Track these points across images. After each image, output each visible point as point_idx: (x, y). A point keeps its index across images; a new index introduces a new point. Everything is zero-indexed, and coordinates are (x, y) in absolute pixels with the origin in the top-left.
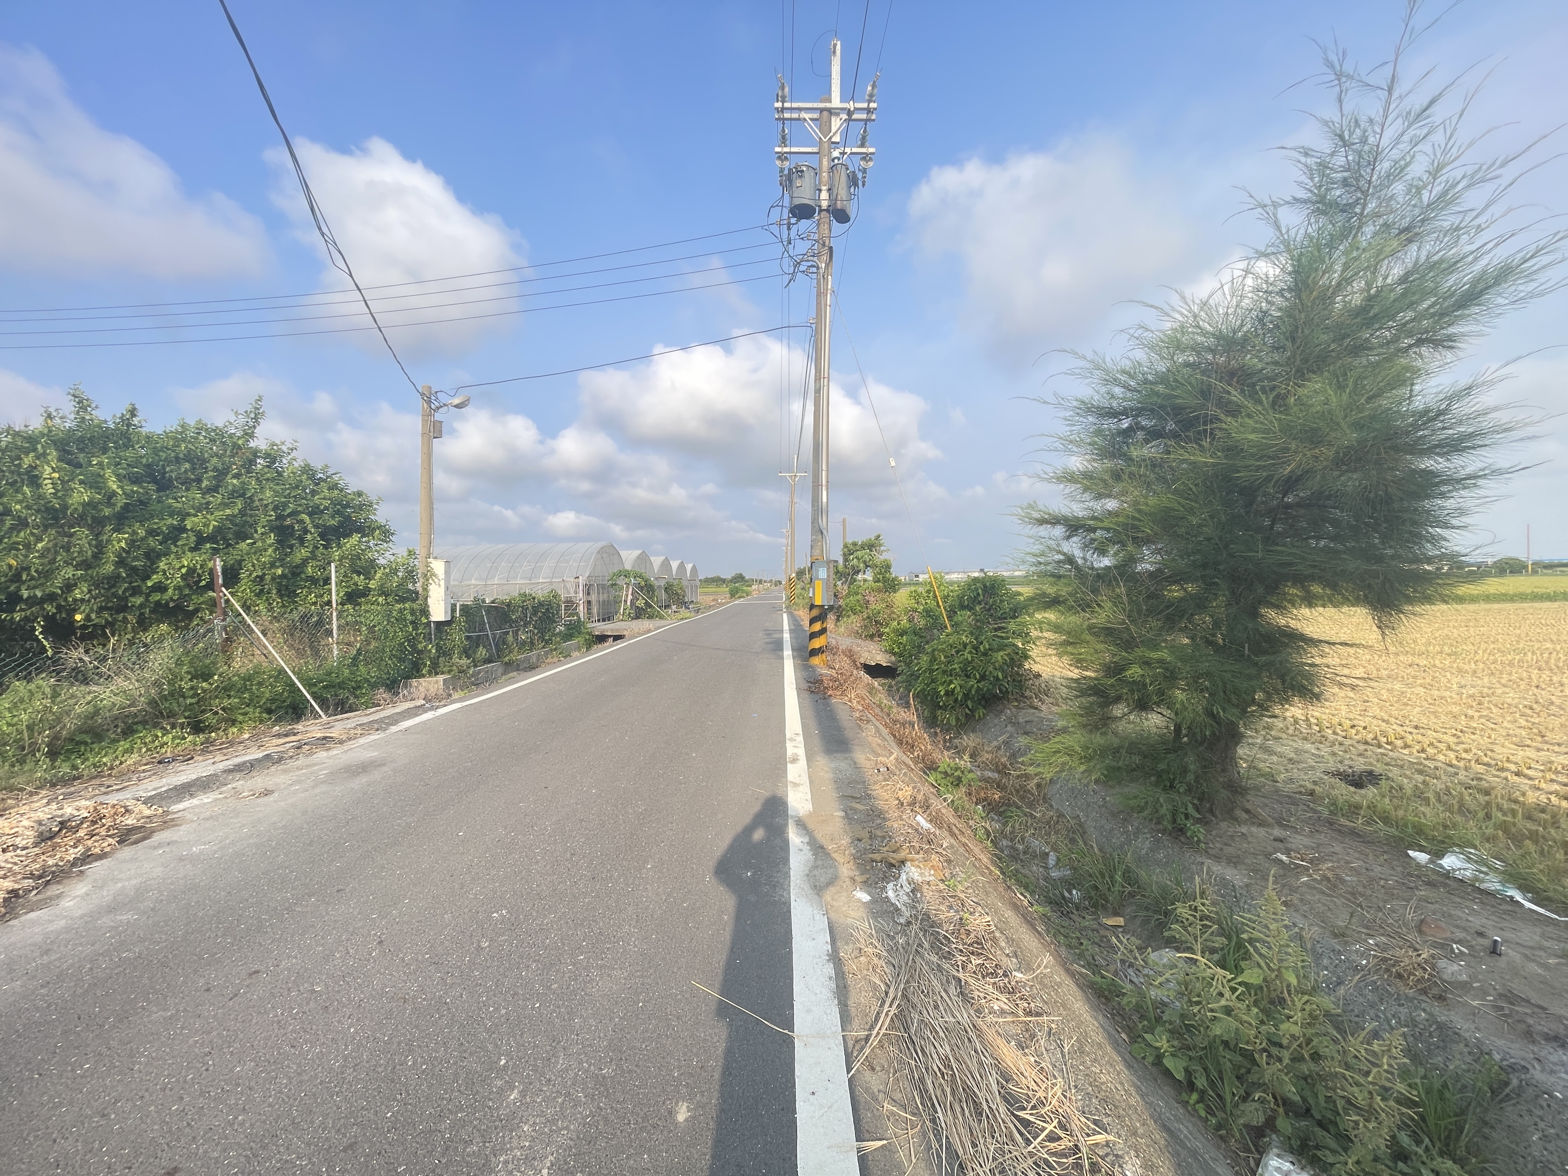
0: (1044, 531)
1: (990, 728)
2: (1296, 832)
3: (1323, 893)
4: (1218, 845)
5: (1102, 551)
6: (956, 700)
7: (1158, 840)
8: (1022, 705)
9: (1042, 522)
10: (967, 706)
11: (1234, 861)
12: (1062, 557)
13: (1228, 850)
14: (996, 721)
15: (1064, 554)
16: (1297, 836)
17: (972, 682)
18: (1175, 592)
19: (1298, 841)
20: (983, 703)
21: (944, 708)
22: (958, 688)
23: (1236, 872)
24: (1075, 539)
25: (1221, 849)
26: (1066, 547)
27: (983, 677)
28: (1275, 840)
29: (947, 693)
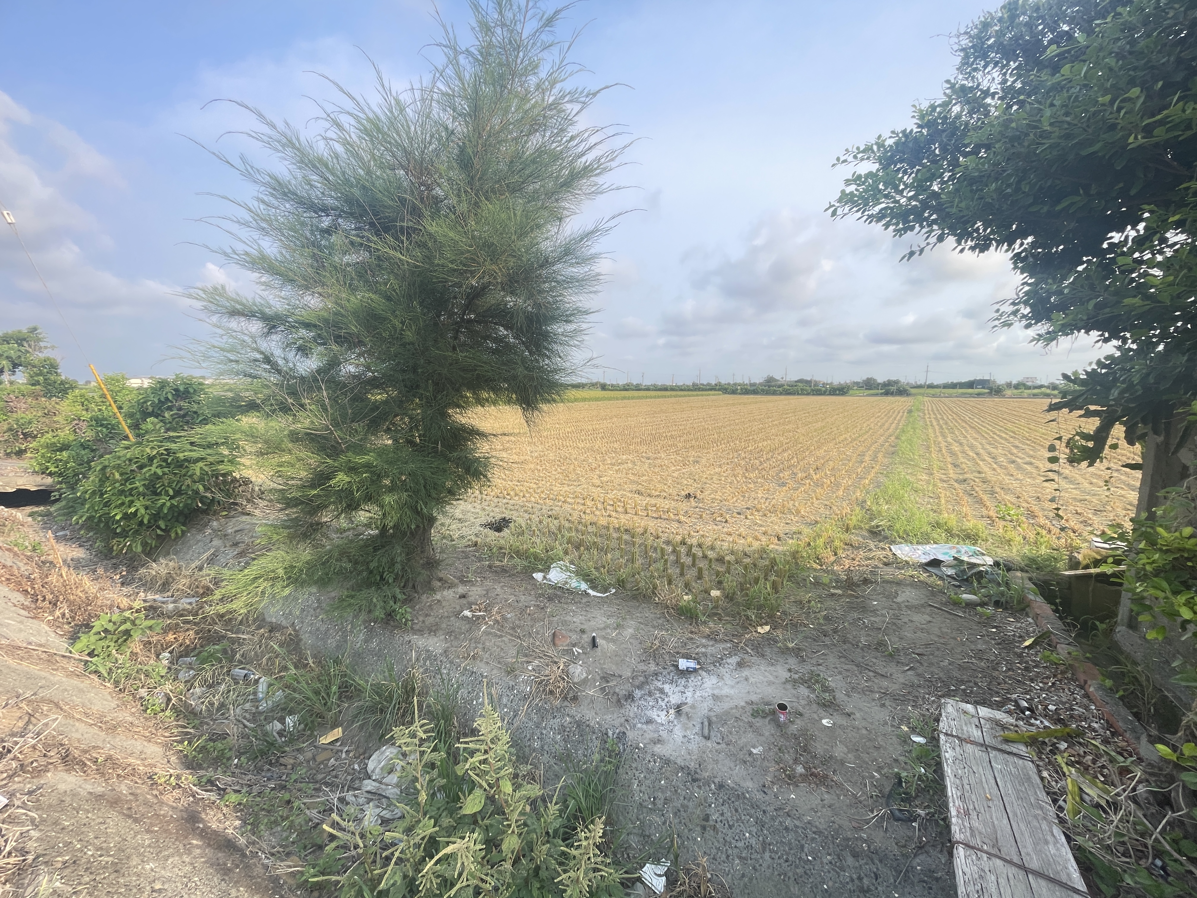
0: (234, 324)
1: (191, 547)
2: (473, 585)
3: (496, 635)
4: (421, 619)
5: (304, 350)
6: (141, 523)
7: (371, 630)
8: (233, 513)
9: (234, 313)
10: (159, 527)
11: (433, 630)
12: (259, 356)
13: (430, 620)
14: (199, 537)
15: (262, 353)
16: (474, 588)
17: (163, 500)
18: (378, 396)
19: (475, 592)
20: (181, 519)
21: (124, 534)
22: (142, 511)
23: (436, 639)
24: (274, 337)
25: (423, 622)
26: (264, 345)
27: (178, 493)
28: (460, 597)
29: (126, 517)
